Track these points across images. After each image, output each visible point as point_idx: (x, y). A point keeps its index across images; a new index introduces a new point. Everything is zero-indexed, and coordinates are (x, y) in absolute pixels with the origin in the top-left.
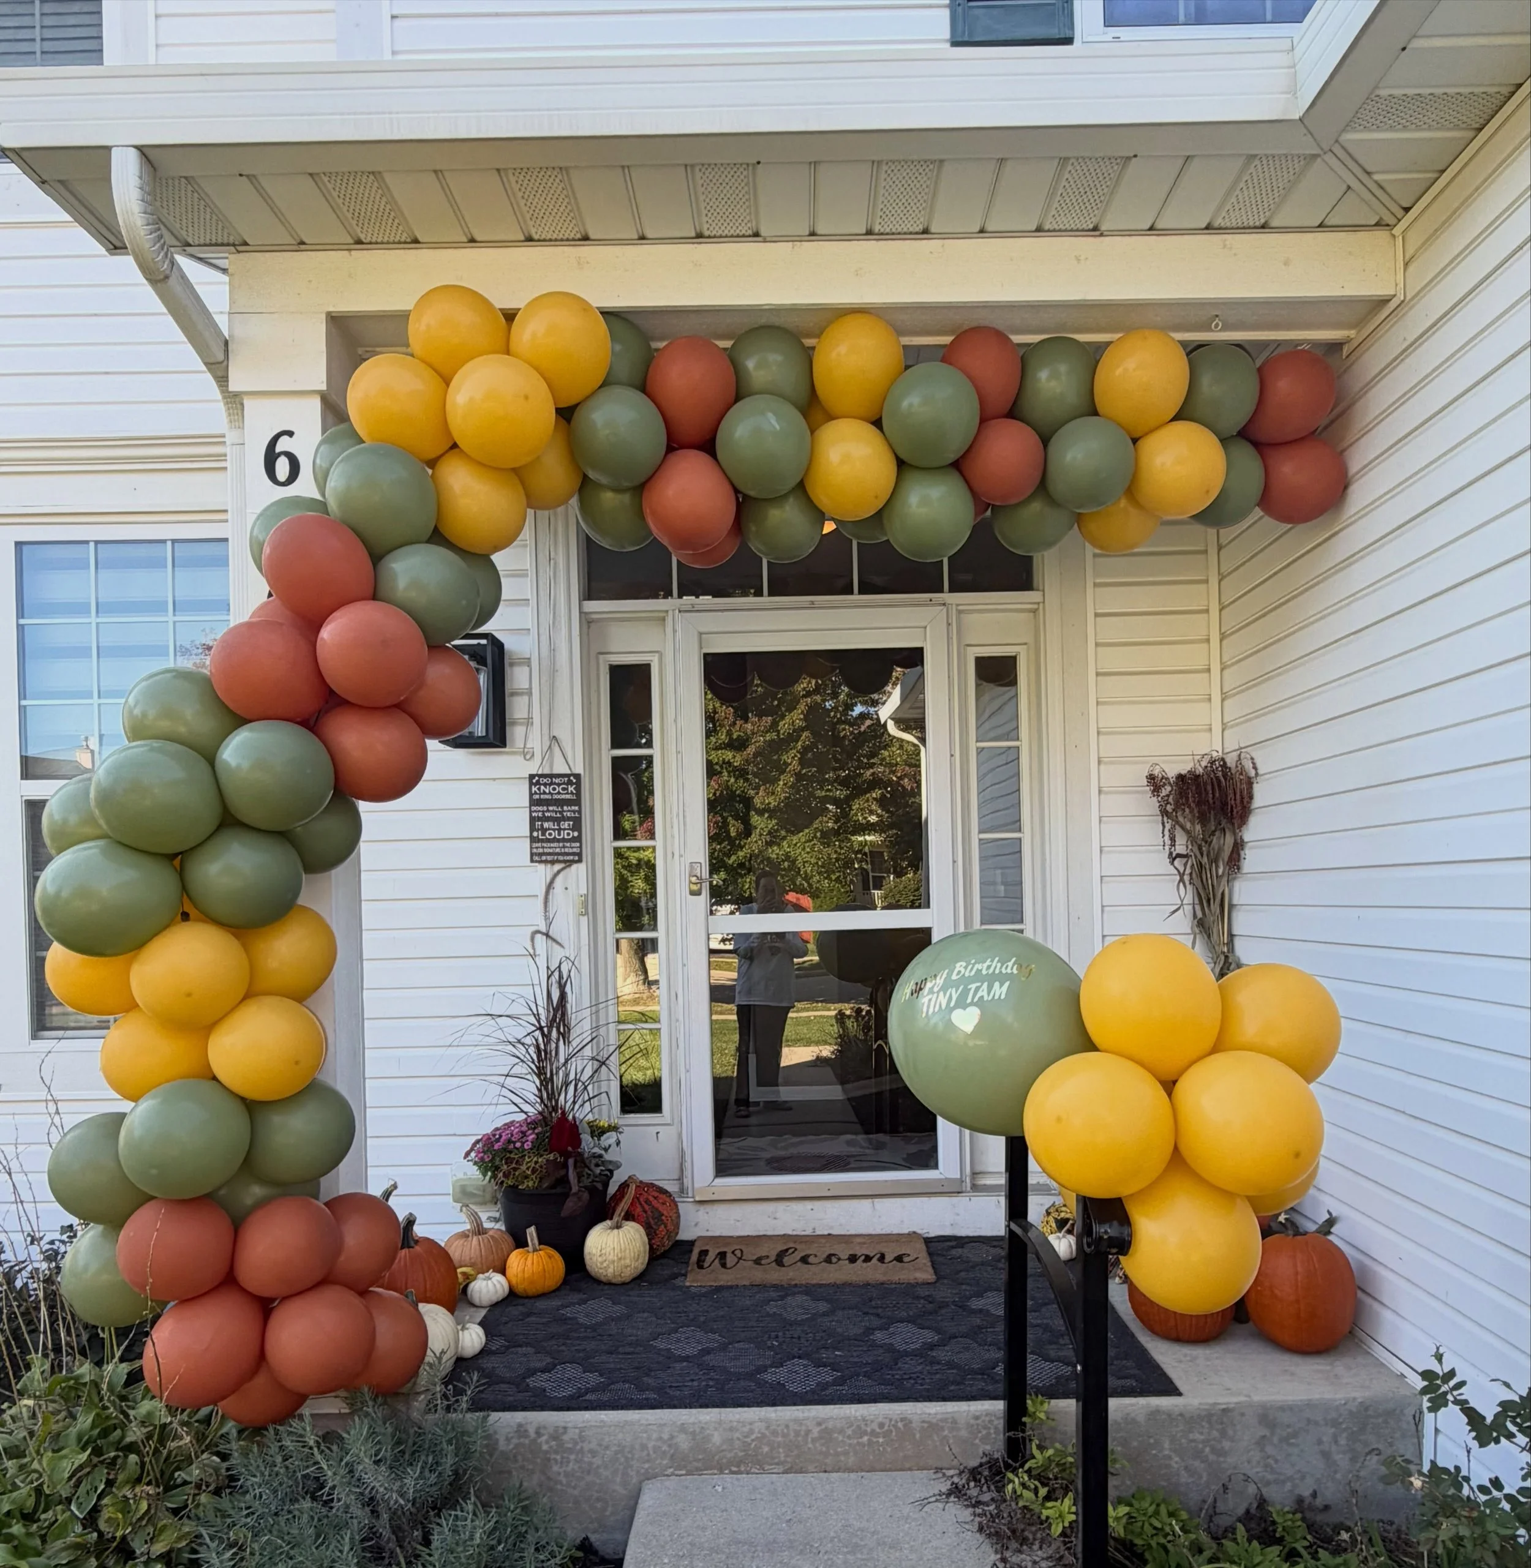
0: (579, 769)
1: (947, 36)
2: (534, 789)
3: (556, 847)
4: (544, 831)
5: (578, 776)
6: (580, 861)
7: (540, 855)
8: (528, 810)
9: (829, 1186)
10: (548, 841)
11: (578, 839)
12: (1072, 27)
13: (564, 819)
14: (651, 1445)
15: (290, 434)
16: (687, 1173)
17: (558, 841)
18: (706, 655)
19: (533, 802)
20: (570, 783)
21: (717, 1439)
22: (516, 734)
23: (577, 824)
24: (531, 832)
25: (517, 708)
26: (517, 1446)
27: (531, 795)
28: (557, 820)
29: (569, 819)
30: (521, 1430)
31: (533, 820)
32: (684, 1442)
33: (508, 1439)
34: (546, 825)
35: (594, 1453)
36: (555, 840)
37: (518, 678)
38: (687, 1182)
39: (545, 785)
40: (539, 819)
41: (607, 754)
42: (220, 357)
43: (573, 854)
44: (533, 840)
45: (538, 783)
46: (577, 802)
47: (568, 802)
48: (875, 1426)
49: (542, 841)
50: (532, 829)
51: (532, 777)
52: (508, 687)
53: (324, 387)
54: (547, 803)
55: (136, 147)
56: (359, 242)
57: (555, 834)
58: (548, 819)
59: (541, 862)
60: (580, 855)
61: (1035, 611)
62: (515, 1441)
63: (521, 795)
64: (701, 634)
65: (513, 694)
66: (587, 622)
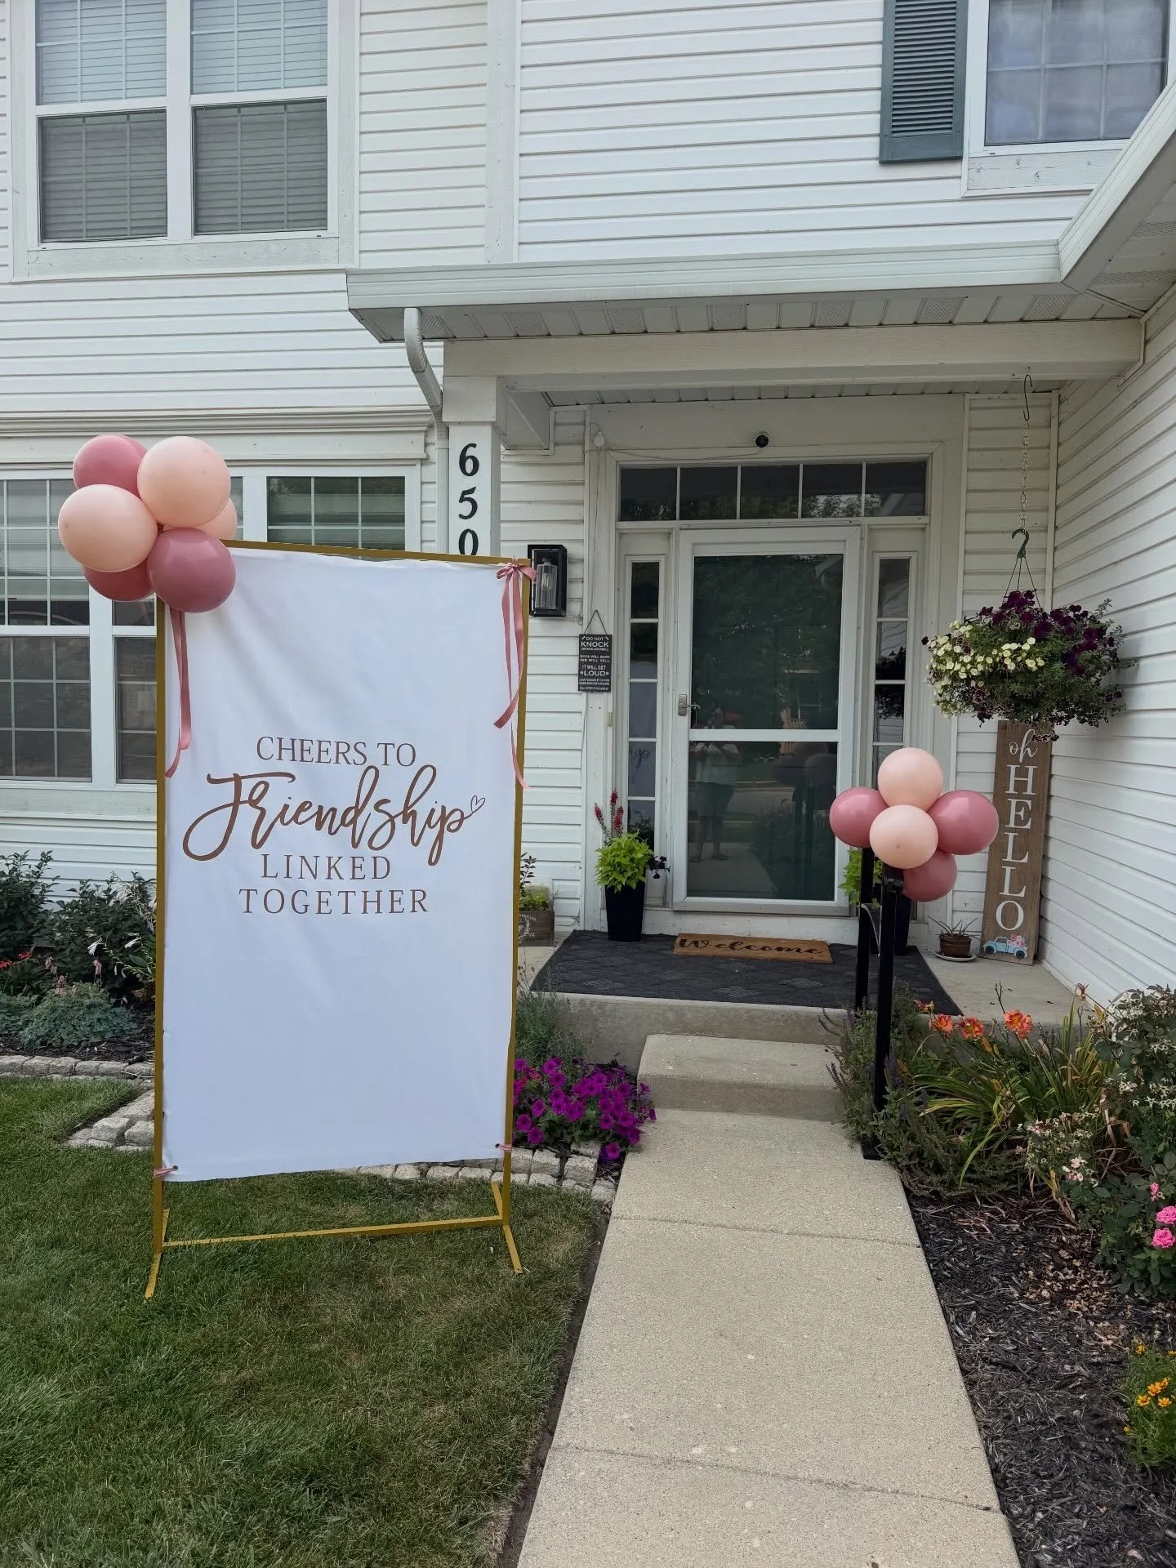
0: (610, 632)
1: (877, 154)
2: (582, 644)
3: (595, 681)
4: (588, 671)
5: (610, 636)
6: (609, 691)
7: (584, 686)
8: (577, 658)
9: (761, 906)
10: (590, 677)
11: (609, 677)
12: (962, 149)
13: (600, 663)
14: (653, 1016)
15: (474, 445)
16: (669, 893)
17: (596, 678)
18: (696, 558)
19: (581, 652)
20: (605, 640)
21: (689, 1015)
22: (573, 608)
23: (608, 668)
24: (579, 671)
25: (574, 591)
26: (580, 1011)
27: (580, 647)
28: (596, 664)
29: (603, 664)
30: (582, 1002)
31: (581, 664)
32: (671, 1016)
33: (575, 1007)
34: (589, 667)
35: (621, 1019)
36: (594, 677)
37: (574, 571)
38: (668, 898)
39: (589, 641)
40: (585, 663)
41: (628, 621)
42: (439, 403)
43: (605, 686)
44: (580, 676)
45: (585, 640)
46: (609, 653)
47: (603, 653)
48: (779, 1016)
49: (587, 677)
50: (580, 669)
51: (581, 636)
52: (569, 577)
53: (494, 420)
54: (590, 653)
55: (418, 308)
56: (518, 336)
57: (594, 673)
58: (590, 663)
59: (585, 690)
60: (609, 687)
61: (923, 529)
62: (579, 1008)
63: (573, 647)
64: (694, 544)
65: (570, 582)
66: (621, 535)
